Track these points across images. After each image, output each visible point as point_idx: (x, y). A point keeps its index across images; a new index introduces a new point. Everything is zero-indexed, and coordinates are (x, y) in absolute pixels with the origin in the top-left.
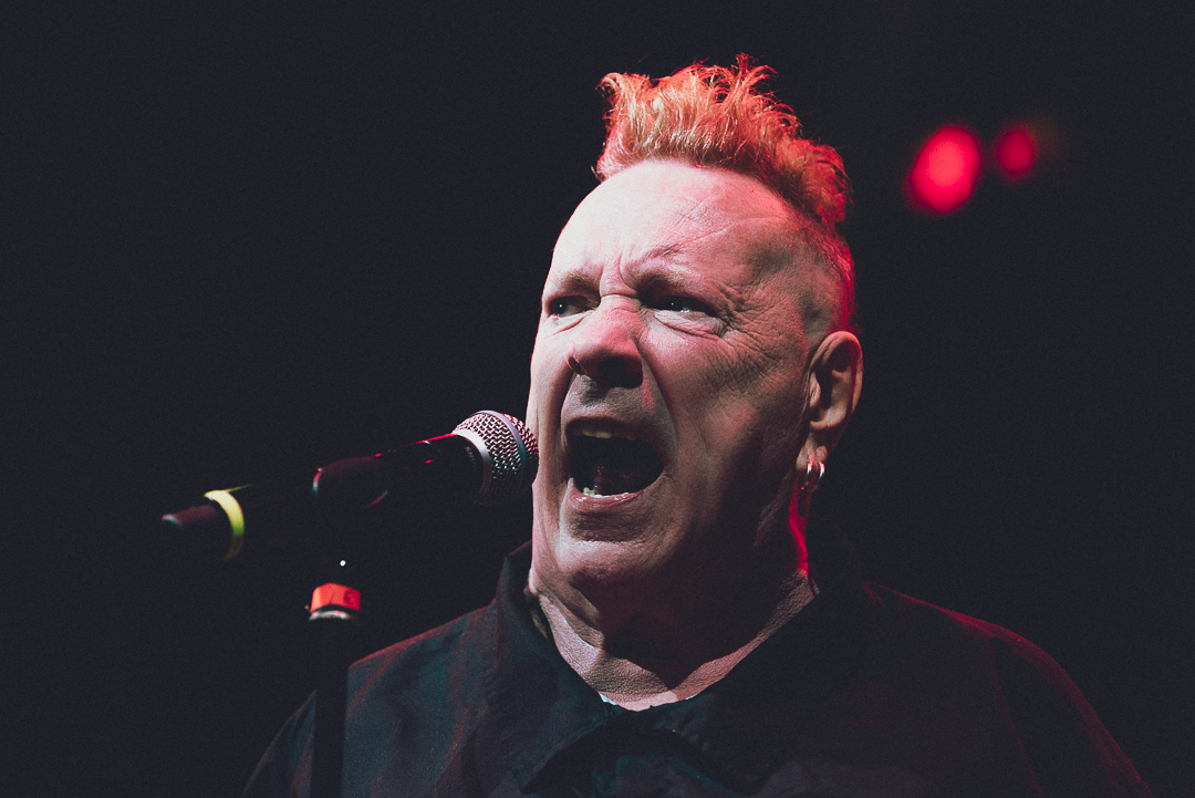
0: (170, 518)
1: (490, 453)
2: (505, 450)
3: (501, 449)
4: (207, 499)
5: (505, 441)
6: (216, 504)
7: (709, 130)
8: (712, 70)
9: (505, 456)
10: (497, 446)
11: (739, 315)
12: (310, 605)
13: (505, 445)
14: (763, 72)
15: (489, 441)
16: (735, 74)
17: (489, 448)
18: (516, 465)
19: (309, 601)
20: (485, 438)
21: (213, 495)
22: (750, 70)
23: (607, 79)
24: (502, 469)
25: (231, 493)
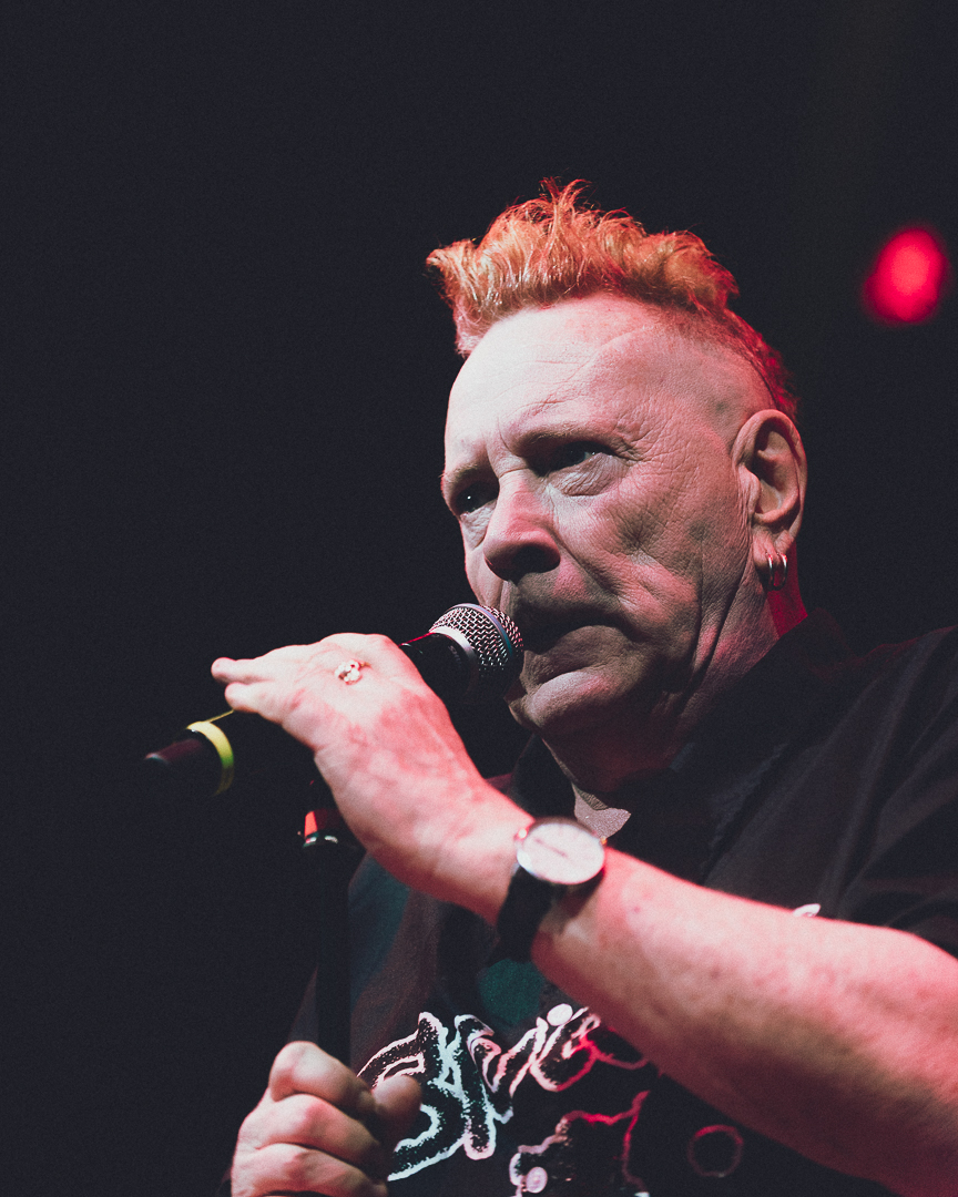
0: (154, 756)
1: (475, 651)
2: (490, 646)
3: (486, 645)
4: (190, 731)
5: (489, 636)
6: (200, 736)
7: (542, 266)
8: (525, 207)
9: (491, 652)
10: (482, 642)
11: (638, 444)
12: (303, 832)
13: (489, 641)
14: (575, 188)
15: (472, 638)
16: (549, 200)
17: (473, 645)
18: (503, 660)
19: (302, 828)
20: (468, 634)
21: (195, 727)
22: (562, 190)
23: (432, 260)
24: (489, 667)
25: (214, 723)
